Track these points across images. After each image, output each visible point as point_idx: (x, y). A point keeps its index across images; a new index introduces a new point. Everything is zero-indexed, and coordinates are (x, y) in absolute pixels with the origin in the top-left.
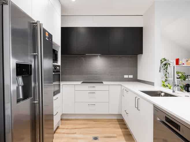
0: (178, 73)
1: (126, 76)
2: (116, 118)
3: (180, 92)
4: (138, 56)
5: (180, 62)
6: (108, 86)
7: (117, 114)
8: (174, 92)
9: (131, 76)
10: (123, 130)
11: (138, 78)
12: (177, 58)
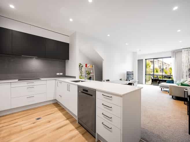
0: (86, 71)
1: (58, 74)
2: (51, 103)
3: (87, 80)
4: (66, 61)
5: (87, 66)
6: (45, 81)
7: (53, 99)
8: (85, 80)
9: (61, 74)
10: (58, 108)
11: (66, 75)
12: (86, 64)
